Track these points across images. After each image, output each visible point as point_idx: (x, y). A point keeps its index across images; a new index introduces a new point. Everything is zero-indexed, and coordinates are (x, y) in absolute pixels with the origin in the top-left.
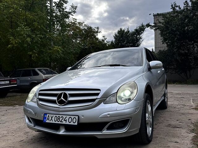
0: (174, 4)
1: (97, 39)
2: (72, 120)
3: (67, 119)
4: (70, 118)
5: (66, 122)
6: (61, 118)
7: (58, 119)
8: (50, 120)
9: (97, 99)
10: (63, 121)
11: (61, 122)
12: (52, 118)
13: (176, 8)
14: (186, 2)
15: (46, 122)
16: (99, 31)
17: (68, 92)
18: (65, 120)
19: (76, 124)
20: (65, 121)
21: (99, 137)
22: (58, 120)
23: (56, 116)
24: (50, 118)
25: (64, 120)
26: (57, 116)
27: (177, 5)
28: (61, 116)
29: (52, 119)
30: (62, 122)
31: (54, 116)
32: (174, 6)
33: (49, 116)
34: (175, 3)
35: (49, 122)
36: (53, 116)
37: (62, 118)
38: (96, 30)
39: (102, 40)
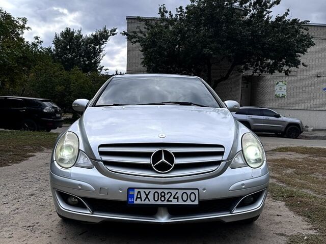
0: (162, 7)
1: (22, 40)
2: (189, 197)
3: (179, 195)
4: (185, 194)
5: (178, 201)
6: (167, 194)
7: (162, 196)
8: (143, 200)
9: (222, 161)
10: (171, 199)
11: (168, 201)
12: (147, 195)
13: (165, 14)
14: (181, 8)
15: (135, 203)
16: (26, 26)
17: (172, 150)
18: (176, 197)
19: (196, 203)
20: (176, 200)
21: (227, 221)
22: (163, 199)
23: (157, 192)
24: (144, 197)
25: (174, 198)
26: (160, 191)
27: (166, 9)
28: (166, 191)
29: (147, 197)
30: (171, 201)
31: (153, 191)
32: (162, 10)
33: (139, 192)
34: (165, 6)
35: (143, 203)
36: (150, 192)
37: (169, 194)
38: (21, 23)
39: (34, 44)
